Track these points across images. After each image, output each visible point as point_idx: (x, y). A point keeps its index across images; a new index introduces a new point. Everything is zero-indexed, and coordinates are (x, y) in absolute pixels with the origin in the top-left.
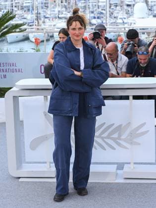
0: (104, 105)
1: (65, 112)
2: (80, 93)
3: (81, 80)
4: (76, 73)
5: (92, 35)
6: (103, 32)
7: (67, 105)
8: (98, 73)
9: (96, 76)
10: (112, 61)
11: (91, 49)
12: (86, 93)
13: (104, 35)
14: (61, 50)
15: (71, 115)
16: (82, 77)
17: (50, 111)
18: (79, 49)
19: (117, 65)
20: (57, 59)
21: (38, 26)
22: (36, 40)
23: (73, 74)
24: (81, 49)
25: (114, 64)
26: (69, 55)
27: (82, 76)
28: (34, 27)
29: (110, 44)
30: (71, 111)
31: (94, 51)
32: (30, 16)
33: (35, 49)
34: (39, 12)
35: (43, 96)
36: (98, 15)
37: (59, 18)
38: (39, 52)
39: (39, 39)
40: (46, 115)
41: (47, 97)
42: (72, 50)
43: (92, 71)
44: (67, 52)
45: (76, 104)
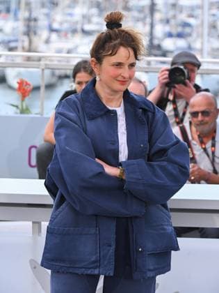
0: (177, 249)
2: (118, 219)
3: (121, 188)
4: (110, 170)
8: (163, 169)
9: (156, 176)
10: (202, 142)
11: (145, 111)
12: (131, 218)
14: (72, 115)
15: (96, 272)
18: (115, 113)
20: (62, 137)
21: (29, 51)
22: (21, 83)
23: (102, 174)
24: (120, 111)
25: (205, 149)
27: (124, 178)
28: (19, 53)
30: (97, 263)
32: (10, 26)
33: (17, 107)
34: (34, 15)
35: (31, 223)
36: (180, 29)
37: (85, 32)
38: (28, 113)
39: (29, 82)
40: (35, 268)
41: (39, 223)
42: (98, 113)
43: (147, 164)
44: (86, 119)
45: (110, 246)
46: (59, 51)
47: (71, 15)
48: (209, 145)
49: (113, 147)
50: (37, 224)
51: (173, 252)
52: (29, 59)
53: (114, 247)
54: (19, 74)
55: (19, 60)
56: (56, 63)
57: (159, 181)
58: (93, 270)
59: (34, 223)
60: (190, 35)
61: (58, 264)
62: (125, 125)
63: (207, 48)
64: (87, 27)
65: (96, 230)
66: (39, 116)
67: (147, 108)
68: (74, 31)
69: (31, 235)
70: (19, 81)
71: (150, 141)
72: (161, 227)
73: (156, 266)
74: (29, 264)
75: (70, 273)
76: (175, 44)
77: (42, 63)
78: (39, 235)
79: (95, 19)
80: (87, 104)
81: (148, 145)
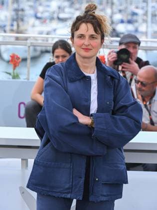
1: (59, 190)
5: (115, 55)
8: (123, 122)
11: (112, 78)
14: (58, 77)
15: (69, 196)
17: (32, 185)
21: (18, 32)
22: (13, 57)
23: (76, 123)
26: (71, 87)
30: (70, 190)
31: (117, 81)
32: (2, 15)
33: (10, 74)
34: (22, 6)
35: (20, 160)
36: (130, 17)
37: (60, 19)
38: (18, 79)
39: (19, 56)
40: (23, 193)
41: (26, 160)
42: (77, 78)
43: (111, 116)
44: (68, 81)
45: (81, 178)
46: (41, 33)
49: (86, 104)
50: (25, 161)
52: (17, 39)
56: (40, 42)
57: (118, 131)
58: (66, 194)
59: (22, 159)
60: (136, 21)
62: (96, 87)
63: (150, 30)
64: (62, 16)
65: (71, 165)
66: (26, 80)
67: (114, 76)
68: (52, 19)
69: (20, 169)
70: (11, 54)
72: (115, 165)
74: (18, 190)
76: (126, 28)
77: (28, 41)
78: (26, 169)
79: (67, 10)
80: (69, 71)
81: (113, 103)
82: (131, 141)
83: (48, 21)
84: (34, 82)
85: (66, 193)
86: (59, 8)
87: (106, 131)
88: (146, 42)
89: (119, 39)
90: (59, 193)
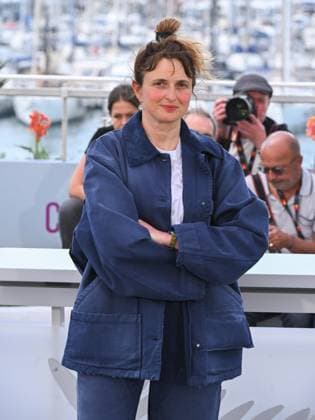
0: (250, 345)
1: (118, 364)
2: (169, 303)
3: (172, 261)
4: (159, 237)
6: (261, 101)
7: (124, 342)
8: (233, 238)
9: (221, 245)
10: (282, 197)
13: (264, 110)
15: (136, 375)
16: (174, 250)
17: (70, 360)
18: (167, 157)
19: (297, 211)
20: (94, 190)
21: (47, 73)
22: (35, 118)
24: (175, 155)
25: (287, 207)
26: (134, 175)
27: (177, 247)
28: (34, 76)
29: (275, 138)
30: (138, 363)
32: (20, 39)
33: (30, 149)
34: (52, 23)
35: (50, 308)
36: (252, 42)
37: (122, 47)
38: (44, 158)
39: (46, 115)
40: (56, 370)
41: (61, 309)
42: (145, 157)
43: (208, 228)
44: (128, 166)
45: (156, 339)
46: (87, 73)
47: (102, 23)
48: (291, 201)
50: (58, 310)
51: (244, 349)
52: (46, 84)
53: (161, 341)
54: (33, 105)
55: (32, 86)
56: (84, 89)
57: (224, 253)
58: (131, 372)
59: (53, 308)
60: (266, 49)
61: (84, 363)
62: (181, 176)
63: (289, 66)
64: (126, 40)
65: (138, 317)
66: (60, 162)
67: (212, 152)
68: (108, 45)
69: (50, 325)
70: (32, 114)
71: (215, 197)
72: (227, 315)
73: (221, 369)
75: (101, 375)
76: (245, 61)
77: (64, 89)
78: (61, 325)
79: (136, 29)
80: (130, 145)
81: (212, 203)
82: (249, 272)
83: (101, 51)
84: (74, 166)
85: (131, 369)
86: (121, 25)
87: (201, 253)
88: (282, 87)
89: (232, 83)
90: (119, 371)
